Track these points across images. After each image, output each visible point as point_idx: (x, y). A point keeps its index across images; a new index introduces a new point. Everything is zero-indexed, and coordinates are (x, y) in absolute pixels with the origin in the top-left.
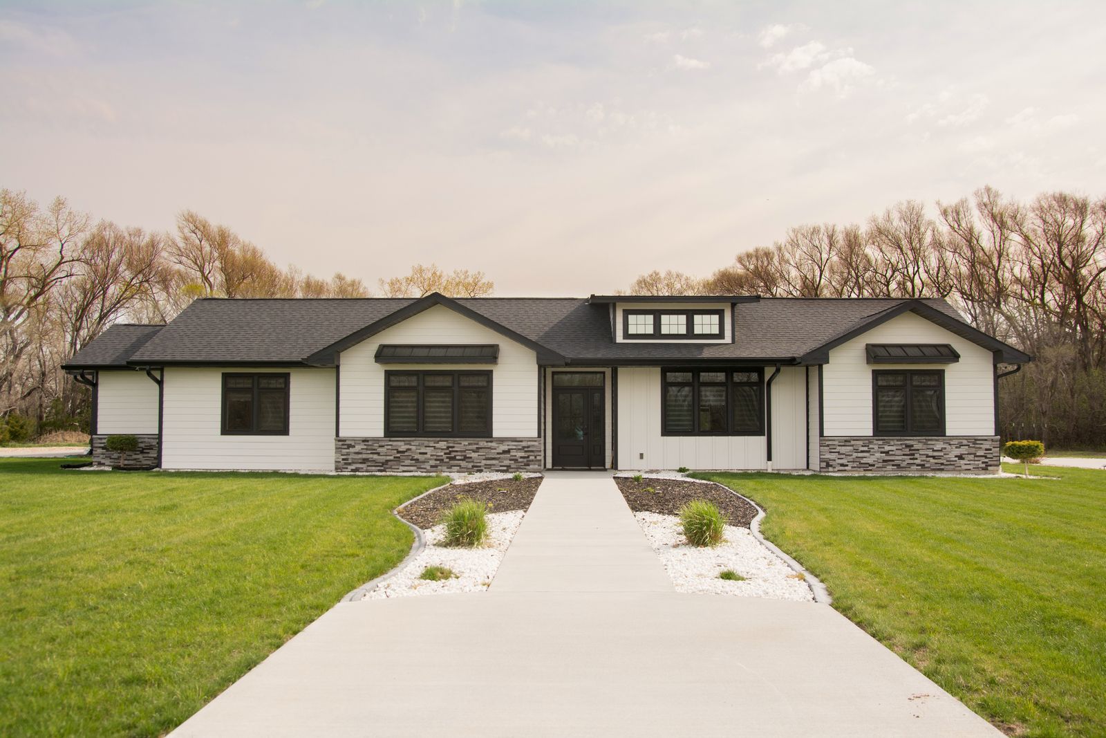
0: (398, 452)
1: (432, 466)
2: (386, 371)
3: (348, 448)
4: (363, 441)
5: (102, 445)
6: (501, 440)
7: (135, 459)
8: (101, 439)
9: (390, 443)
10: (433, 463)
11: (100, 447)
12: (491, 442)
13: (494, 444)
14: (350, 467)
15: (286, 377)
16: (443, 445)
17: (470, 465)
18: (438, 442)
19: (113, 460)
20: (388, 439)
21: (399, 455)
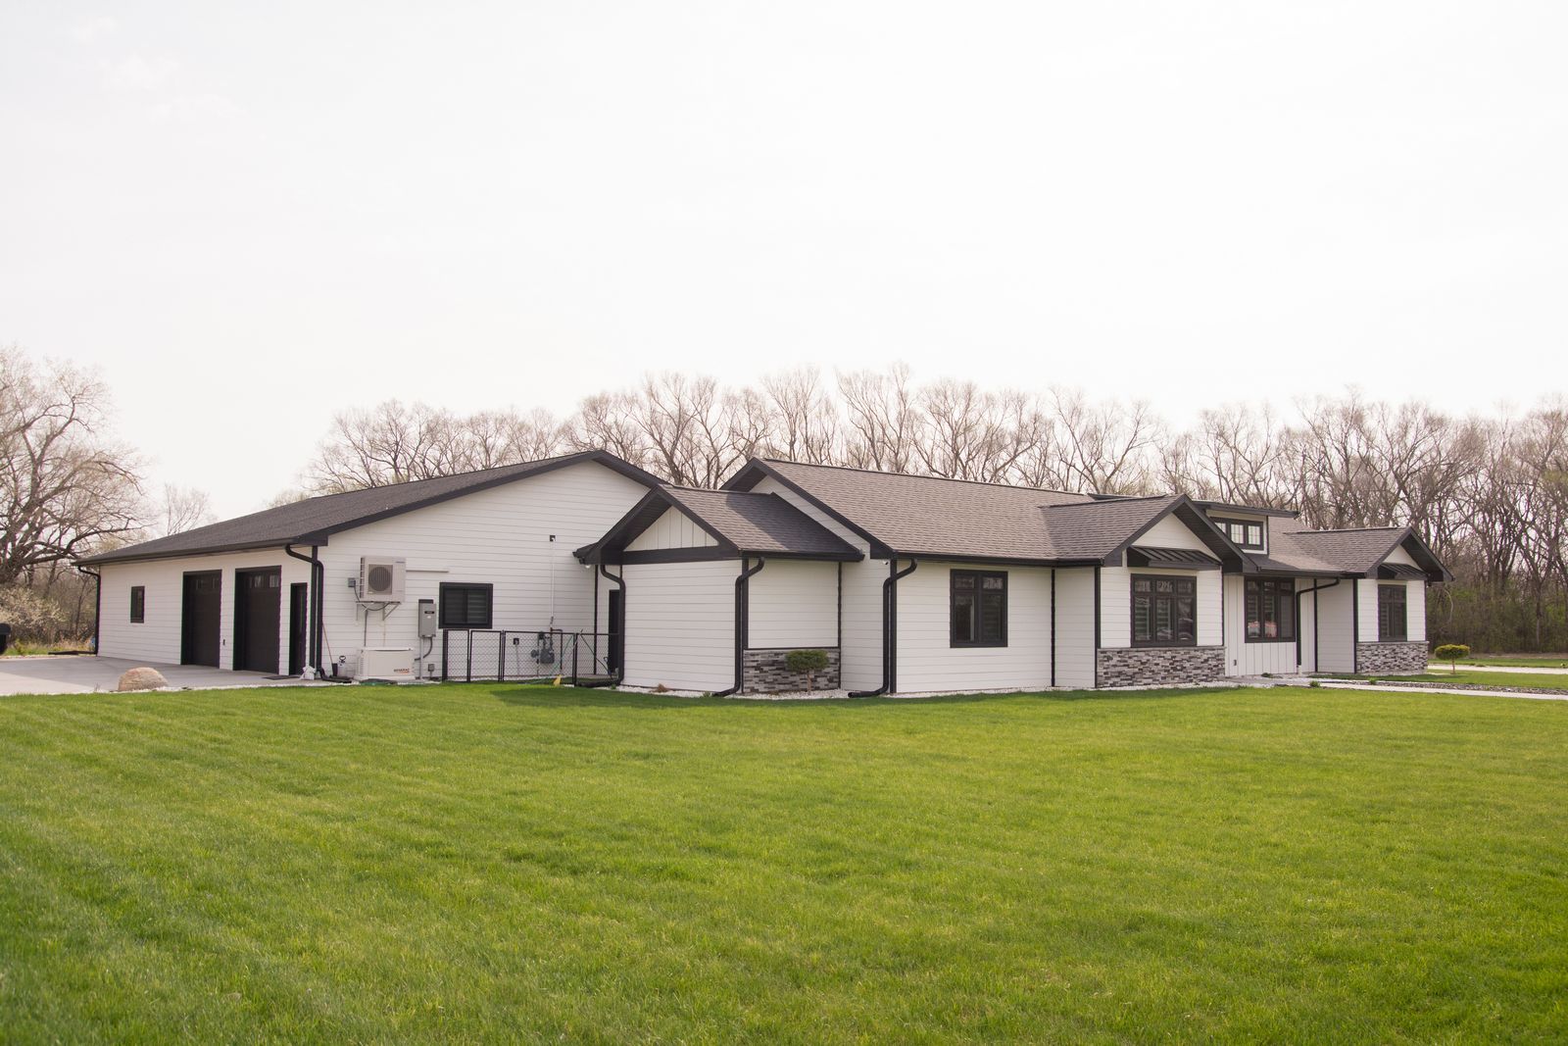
0: (1142, 663)
1: (1162, 678)
2: (1132, 575)
3: (1108, 661)
4: (1118, 652)
5: (755, 664)
6: (1204, 649)
7: (791, 683)
8: (753, 655)
9: (1136, 654)
10: (1163, 674)
11: (753, 667)
12: (1197, 651)
13: (1198, 653)
14: (1111, 682)
15: (1004, 576)
16: (1168, 655)
17: (1185, 675)
18: (1165, 652)
19: (767, 685)
20: (1135, 649)
21: (1141, 667)
